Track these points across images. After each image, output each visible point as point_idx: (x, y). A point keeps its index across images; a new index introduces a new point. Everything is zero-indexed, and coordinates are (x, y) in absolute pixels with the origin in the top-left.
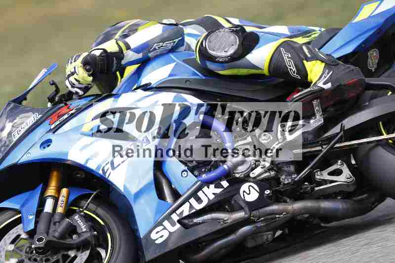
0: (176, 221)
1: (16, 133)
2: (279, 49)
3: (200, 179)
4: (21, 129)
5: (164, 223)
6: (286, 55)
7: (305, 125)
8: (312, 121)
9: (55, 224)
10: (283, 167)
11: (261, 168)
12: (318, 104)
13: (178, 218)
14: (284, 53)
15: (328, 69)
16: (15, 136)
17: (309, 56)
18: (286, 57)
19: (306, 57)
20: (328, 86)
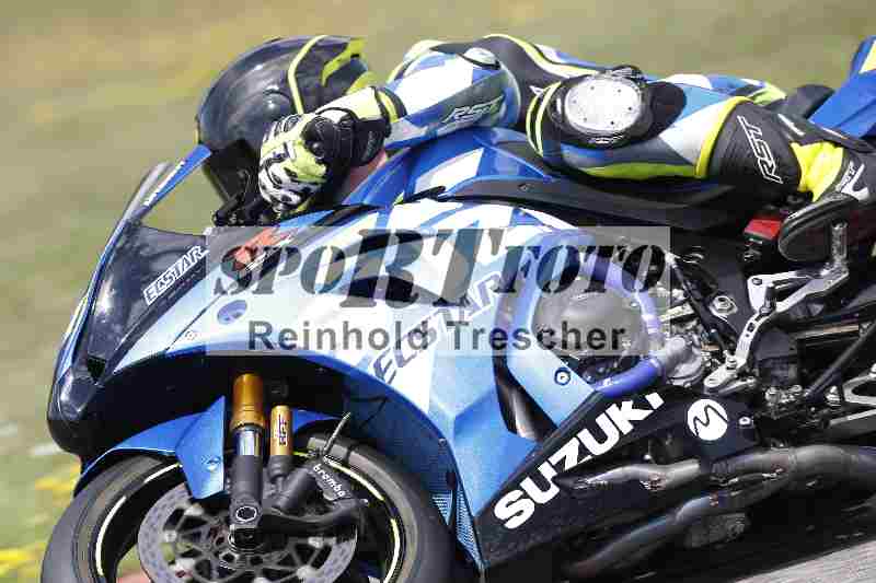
0: (549, 480)
1: (154, 288)
2: (733, 118)
3: (599, 388)
4: (162, 280)
5: (522, 484)
6: (751, 131)
7: (809, 280)
8: (824, 272)
9: (273, 480)
10: (773, 369)
11: (728, 368)
12: (841, 233)
13: (555, 473)
14: (747, 128)
15: (854, 161)
16: (152, 296)
17: (801, 134)
18: (753, 136)
19: (794, 135)
20: (863, 194)
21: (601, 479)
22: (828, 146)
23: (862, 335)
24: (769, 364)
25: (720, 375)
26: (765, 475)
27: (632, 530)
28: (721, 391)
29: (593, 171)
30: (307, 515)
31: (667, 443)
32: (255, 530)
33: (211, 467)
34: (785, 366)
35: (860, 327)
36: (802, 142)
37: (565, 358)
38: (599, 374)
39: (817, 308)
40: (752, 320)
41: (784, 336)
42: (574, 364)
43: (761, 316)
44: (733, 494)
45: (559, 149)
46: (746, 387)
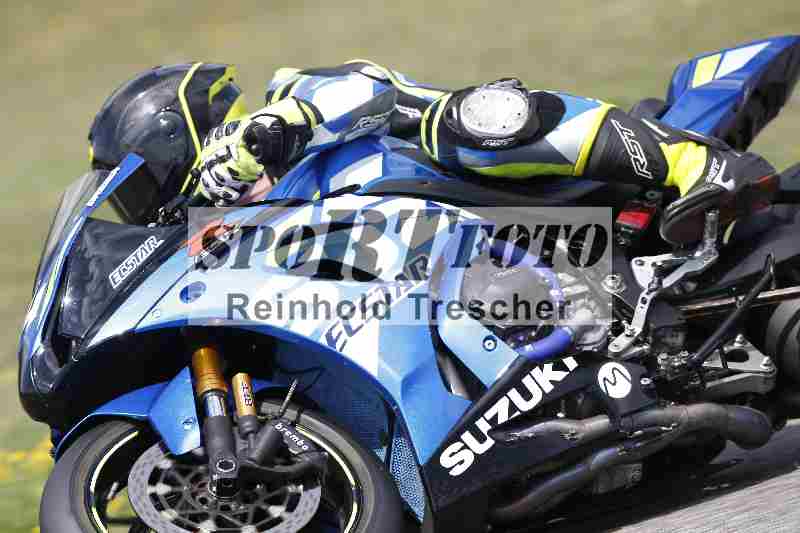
0: (485, 433)
1: (118, 274)
2: (607, 122)
3: (522, 353)
4: (125, 267)
5: (462, 437)
6: (625, 133)
7: (685, 261)
8: (698, 254)
9: (245, 436)
10: (664, 337)
11: (627, 336)
12: (713, 219)
13: (490, 427)
14: (622, 131)
15: (716, 157)
16: (116, 281)
17: (665, 135)
18: (626, 137)
19: (660, 136)
20: (730, 185)
21: (528, 432)
22: (692, 145)
23: (739, 307)
24: (660, 333)
25: (621, 342)
26: (664, 428)
27: (553, 477)
28: (623, 356)
29: (485, 170)
30: (277, 467)
31: (580, 401)
32: (235, 480)
33: (187, 427)
34: (675, 333)
35: (737, 299)
36: (669, 141)
37: (490, 327)
38: (520, 342)
39: (692, 286)
40: (643, 295)
41: (672, 309)
42: (500, 332)
43: (650, 291)
44: (639, 444)
45: (455, 151)
46: (643, 352)
